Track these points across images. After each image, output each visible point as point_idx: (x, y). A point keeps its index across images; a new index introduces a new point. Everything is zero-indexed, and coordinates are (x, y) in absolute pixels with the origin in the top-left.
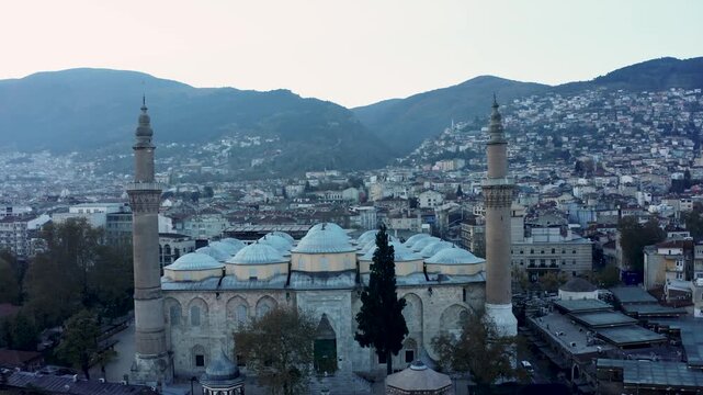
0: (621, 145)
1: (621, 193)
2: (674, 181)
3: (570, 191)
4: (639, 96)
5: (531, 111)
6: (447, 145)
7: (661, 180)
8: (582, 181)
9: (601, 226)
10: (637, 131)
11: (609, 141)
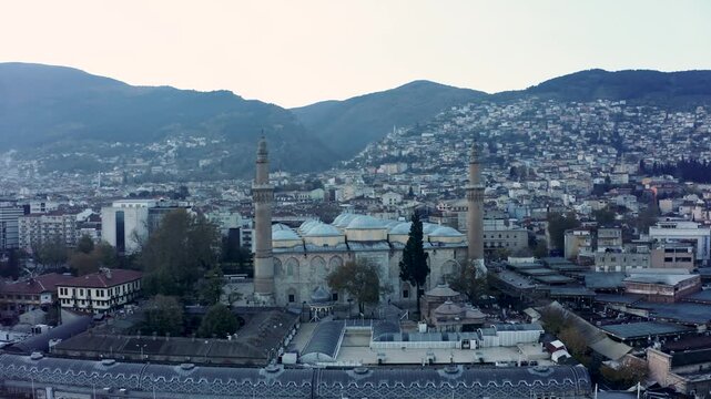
0: (551, 152)
1: (550, 195)
2: (595, 185)
3: (506, 193)
4: (569, 106)
5: (468, 118)
6: (390, 149)
7: (584, 184)
8: (517, 185)
9: (533, 220)
10: (565, 139)
11: (540, 148)
